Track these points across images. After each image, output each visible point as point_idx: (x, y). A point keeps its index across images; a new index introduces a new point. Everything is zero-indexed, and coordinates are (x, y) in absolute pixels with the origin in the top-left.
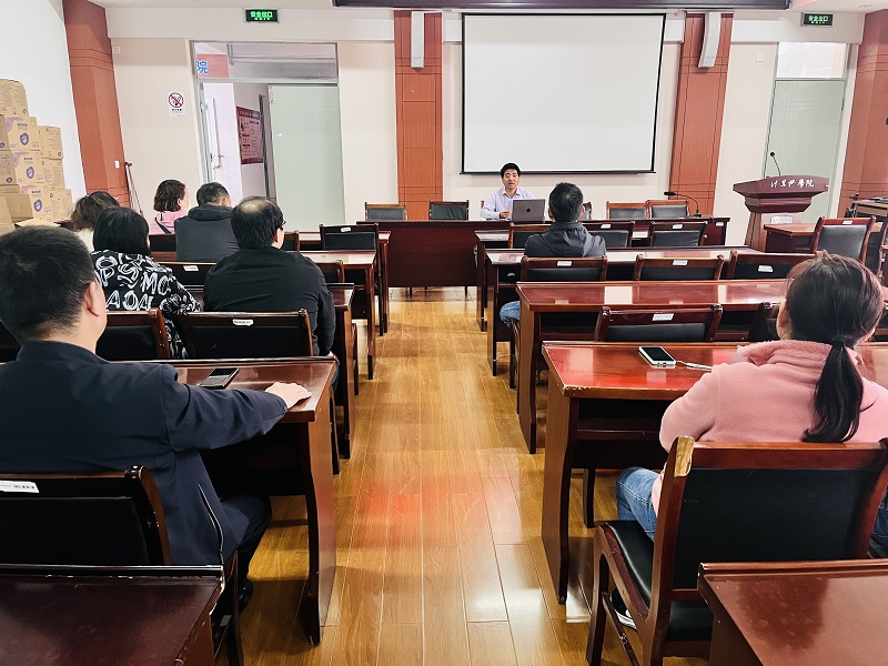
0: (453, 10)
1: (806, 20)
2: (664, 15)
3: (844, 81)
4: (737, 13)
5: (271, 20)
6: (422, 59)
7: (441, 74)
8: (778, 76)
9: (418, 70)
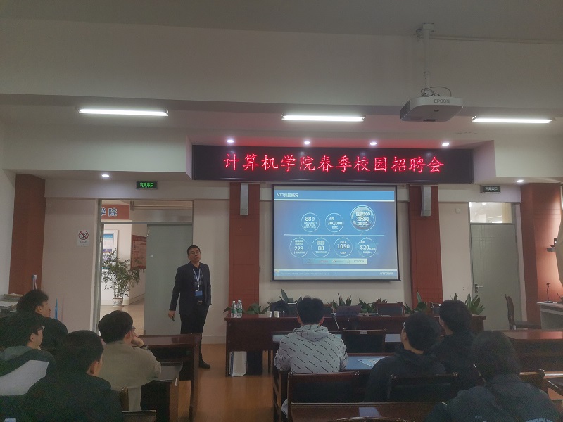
0: (267, 182)
1: (484, 189)
2: (396, 186)
3: (514, 224)
4: (440, 186)
5: (153, 187)
6: (247, 210)
7: (259, 219)
8: (471, 221)
9: (245, 216)
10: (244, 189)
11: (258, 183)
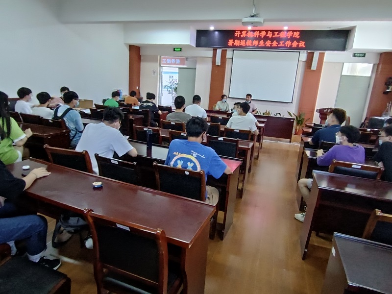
0: (230, 49)
1: (354, 55)
2: (300, 52)
3: (370, 77)
4: (326, 52)
5: (180, 51)
6: (220, 63)
7: (225, 67)
8: (343, 74)
9: (218, 66)
10: (219, 52)
11: (226, 49)
